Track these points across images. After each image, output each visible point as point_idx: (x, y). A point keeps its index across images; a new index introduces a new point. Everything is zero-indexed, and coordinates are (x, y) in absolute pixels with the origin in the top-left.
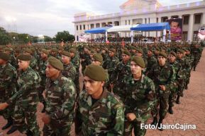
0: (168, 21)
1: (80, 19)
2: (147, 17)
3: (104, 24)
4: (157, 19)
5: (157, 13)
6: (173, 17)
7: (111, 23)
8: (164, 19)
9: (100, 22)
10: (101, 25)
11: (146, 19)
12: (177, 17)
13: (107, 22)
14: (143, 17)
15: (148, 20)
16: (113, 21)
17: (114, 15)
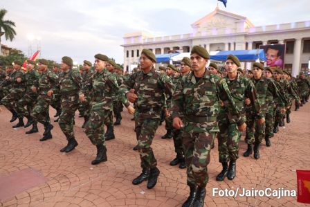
0: (262, 48)
1: (133, 42)
2: (232, 41)
3: (167, 50)
4: (247, 44)
5: (246, 36)
6: (270, 42)
7: (178, 48)
8: (257, 45)
9: (162, 47)
10: (162, 51)
11: (229, 44)
12: (276, 42)
13: (171, 47)
14: (226, 41)
15: (232, 46)
16: (180, 45)
17: (182, 37)
